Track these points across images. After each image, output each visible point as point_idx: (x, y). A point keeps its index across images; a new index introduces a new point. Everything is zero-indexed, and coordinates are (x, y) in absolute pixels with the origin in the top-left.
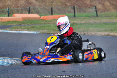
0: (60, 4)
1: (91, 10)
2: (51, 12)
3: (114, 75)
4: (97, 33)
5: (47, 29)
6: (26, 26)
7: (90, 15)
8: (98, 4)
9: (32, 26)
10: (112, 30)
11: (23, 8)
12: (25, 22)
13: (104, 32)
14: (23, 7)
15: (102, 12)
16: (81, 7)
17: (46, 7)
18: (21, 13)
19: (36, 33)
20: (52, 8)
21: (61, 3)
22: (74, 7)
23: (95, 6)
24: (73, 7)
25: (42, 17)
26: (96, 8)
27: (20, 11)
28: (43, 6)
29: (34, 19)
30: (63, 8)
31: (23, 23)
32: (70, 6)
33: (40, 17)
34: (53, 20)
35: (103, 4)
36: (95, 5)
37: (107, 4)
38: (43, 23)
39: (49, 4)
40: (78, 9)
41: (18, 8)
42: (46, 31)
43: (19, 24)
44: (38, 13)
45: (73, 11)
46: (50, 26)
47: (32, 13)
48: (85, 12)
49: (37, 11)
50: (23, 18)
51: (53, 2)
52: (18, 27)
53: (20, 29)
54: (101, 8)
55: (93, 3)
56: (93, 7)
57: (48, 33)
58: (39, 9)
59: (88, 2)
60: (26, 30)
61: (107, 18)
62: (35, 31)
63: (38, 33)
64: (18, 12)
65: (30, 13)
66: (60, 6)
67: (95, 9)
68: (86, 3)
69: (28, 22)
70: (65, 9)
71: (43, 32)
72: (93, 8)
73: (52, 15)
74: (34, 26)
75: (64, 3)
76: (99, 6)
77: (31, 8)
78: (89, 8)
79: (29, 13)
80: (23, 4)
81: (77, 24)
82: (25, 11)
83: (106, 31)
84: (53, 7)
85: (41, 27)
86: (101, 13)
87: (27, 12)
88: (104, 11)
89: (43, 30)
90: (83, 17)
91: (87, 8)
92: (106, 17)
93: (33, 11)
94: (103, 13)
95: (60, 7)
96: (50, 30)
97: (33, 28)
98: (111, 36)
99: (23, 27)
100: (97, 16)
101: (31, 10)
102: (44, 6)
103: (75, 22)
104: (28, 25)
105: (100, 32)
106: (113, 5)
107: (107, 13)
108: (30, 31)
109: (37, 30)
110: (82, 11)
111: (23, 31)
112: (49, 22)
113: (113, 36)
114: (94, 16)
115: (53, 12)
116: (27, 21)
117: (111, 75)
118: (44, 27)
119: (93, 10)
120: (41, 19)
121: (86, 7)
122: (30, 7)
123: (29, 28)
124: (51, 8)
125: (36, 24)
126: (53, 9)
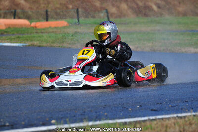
0: (59, 6)
1: (101, 14)
2: (45, 17)
3: (118, 102)
5: (38, 40)
6: (9, 37)
8: (111, 7)
9: (17, 36)
11: (7, 11)
12: (9, 30)
14: (8, 10)
16: (89, 10)
17: (40, 11)
18: (4, 18)
19: (23, 45)
20: (47, 12)
21: (61, 4)
22: (77, 10)
24: (76, 8)
25: (33, 24)
26: (107, 12)
27: (3, 16)
28: (35, 8)
29: (21, 26)
30: (63, 12)
31: (6, 32)
32: (73, 9)
33: (30, 24)
34: (48, 28)
35: (118, 7)
36: (107, 8)
37: (124, 6)
38: (34, 33)
39: (44, 6)
42: (36, 43)
44: (28, 18)
45: (76, 15)
46: (43, 36)
47: (19, 18)
48: (94, 17)
49: (26, 16)
50: (6, 25)
51: (49, 3)
54: (116, 12)
55: (104, 6)
56: (104, 10)
57: (39, 46)
58: (30, 13)
59: (98, 4)
60: (9, 41)
61: (123, 25)
62: (20, 43)
63: (26, 46)
65: (16, 17)
66: (59, 9)
67: (106, 14)
68: (95, 6)
69: (12, 31)
70: (65, 13)
71: (32, 44)
73: (47, 20)
74: (20, 36)
75: (65, 4)
76: (113, 10)
77: (19, 11)
78: (99, 12)
80: (7, 6)
81: (80, 33)
84: (49, 10)
87: (13, 18)
88: (120, 17)
89: (32, 41)
90: (90, 24)
93: (22, 16)
94: (119, 20)
95: (59, 11)
96: (42, 41)
97: (17, 39)
99: (4, 37)
101: (17, 14)
102: (37, 8)
103: (79, 30)
104: (13, 34)
106: (132, 8)
107: (123, 19)
108: (14, 43)
109: (23, 42)
110: (90, 17)
111: (5, 42)
112: (43, 31)
115: (49, 18)
116: (12, 29)
117: (115, 101)
118: (34, 37)
120: (32, 27)
121: (95, 11)
122: (15, 10)
123: (12, 39)
124: (45, 11)
125: (23, 34)
126: (49, 13)
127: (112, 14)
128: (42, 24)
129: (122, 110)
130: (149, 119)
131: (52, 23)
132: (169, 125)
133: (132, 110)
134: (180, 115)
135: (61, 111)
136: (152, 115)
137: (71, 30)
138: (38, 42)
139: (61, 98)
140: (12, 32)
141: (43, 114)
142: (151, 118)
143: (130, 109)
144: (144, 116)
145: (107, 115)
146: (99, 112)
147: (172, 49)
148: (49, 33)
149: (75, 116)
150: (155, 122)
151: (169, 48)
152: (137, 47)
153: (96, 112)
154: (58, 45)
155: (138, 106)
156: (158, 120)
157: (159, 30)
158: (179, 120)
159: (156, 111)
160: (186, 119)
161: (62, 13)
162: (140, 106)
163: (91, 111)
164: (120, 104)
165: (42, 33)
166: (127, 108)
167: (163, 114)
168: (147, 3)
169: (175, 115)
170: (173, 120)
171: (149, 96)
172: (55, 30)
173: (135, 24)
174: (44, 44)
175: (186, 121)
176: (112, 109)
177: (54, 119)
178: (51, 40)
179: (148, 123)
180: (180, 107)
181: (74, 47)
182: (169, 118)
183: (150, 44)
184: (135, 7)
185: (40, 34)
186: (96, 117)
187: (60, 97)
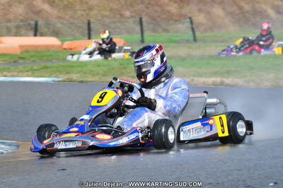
0: (107, 13)
1: (180, 26)
2: (87, 32)
3: (235, 177)
4: (196, 79)
5: (79, 72)
6: (29, 66)
7: (178, 39)
8: (197, 14)
9: (43, 64)
10: (228, 73)
11: (21, 24)
12: (26, 55)
13: (211, 77)
14: (22, 21)
15: (206, 30)
16: (158, 19)
17: (76, 21)
18: (17, 34)
19: (53, 81)
20: (89, 24)
21: (111, 10)
22: (141, 19)
23: (190, 18)
24: (138, 19)
25: (67, 44)
26: (192, 23)
27: (14, 30)
29: (48, 48)
30: (114, 22)
31: (22, 58)
32: (132, 17)
33: (63, 44)
35: (209, 13)
36: (190, 15)
37: (218, 11)
39: (82, 13)
40: (151, 26)
41: (8, 24)
42: (75, 77)
43: (12, 60)
44: (56, 34)
45: (138, 28)
47: (42, 35)
48: (166, 31)
49: (53, 31)
50: (21, 47)
51: (90, 9)
52: (9, 68)
53: (15, 72)
54: (205, 21)
55: (184, 11)
56: (185, 19)
57: (81, 82)
58: (59, 25)
59: (173, 8)
60: (30, 73)
61: (219, 44)
62: (49, 77)
63: (59, 81)
64: (9, 33)
65: (38, 34)
66: (108, 17)
67: (189, 25)
68: (169, 12)
69: (32, 56)
70: (119, 24)
71: (68, 79)
72: (184, 23)
74: (48, 65)
75: (118, 10)
76: (200, 18)
77: (40, 23)
78: (176, 21)
79: (35, 35)
80: (21, 15)
82: (27, 29)
83: (215, 74)
84: (92, 20)
85: (64, 67)
86: (204, 34)
87: (32, 33)
88: (211, 29)
89: (68, 73)
91: (171, 22)
92: (216, 41)
93: (45, 30)
94: (209, 34)
95: (107, 21)
96: (85, 73)
97: (44, 70)
98: (227, 85)
99: (21, 67)
100: (195, 40)
101: (39, 28)
102: (71, 17)
104: (34, 62)
105: (201, 76)
106: (231, 14)
108: (37, 77)
109: (54, 75)
110: (160, 30)
111: (22, 76)
113: (232, 86)
114: (188, 41)
115: (92, 33)
116: (32, 53)
117: (229, 175)
118: (72, 66)
119: (184, 27)
120: (65, 49)
121: (169, 20)
122: (36, 22)
123: (35, 70)
124: (87, 22)
125: (51, 61)
126: (92, 26)
138: (78, 75)
139: (135, 171)
140: (32, 59)
152: (248, 82)
155: (272, 184)
161: (112, 25)
162: (275, 183)
164: (239, 180)
168: (257, 5)
174: (90, 79)
178: (101, 72)
183: (271, 76)
184: (238, 12)
187: (133, 169)
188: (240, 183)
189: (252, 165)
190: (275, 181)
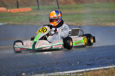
3: (65, 60)
5: (13, 21)
7: (52, 8)
15: (63, 5)
19: (3, 24)
25: (9, 11)
26: (57, 1)
33: (7, 10)
34: (18, 13)
38: (9, 16)
40: (42, 3)
42: (11, 23)
45: (37, 4)
48: (48, 5)
49: (4, 5)
54: (63, 1)
57: (13, 25)
61: (68, 9)
62: (1, 23)
71: (8, 23)
73: (18, 8)
74: (1, 18)
78: (52, 1)
85: (7, 19)
88: (66, 4)
89: (9, 21)
93: (1, 5)
94: (65, 6)
95: (25, 1)
96: (15, 21)
100: (59, 8)
103: (39, 14)
107: (68, 6)
109: (3, 22)
110: (46, 4)
113: (71, 26)
117: (63, 59)
118: (10, 19)
125: (3, 17)
127: (60, 3)
128: (15, 10)
129: (68, 66)
130: (86, 71)
131: (21, 9)
132: (99, 74)
133: (74, 65)
134: (105, 67)
135: (28, 67)
136: (88, 68)
137: (34, 14)
138: (12, 22)
141: (17, 69)
142: (87, 70)
143: (73, 65)
144: (82, 69)
145: (58, 69)
146: (53, 67)
147: (100, 24)
148: (19, 16)
149: (37, 70)
150: (90, 73)
151: (98, 24)
152: (77, 24)
153: (51, 67)
154: (26, 23)
155: (78, 63)
156: (91, 72)
157: (91, 12)
158: (105, 71)
159: (90, 66)
160: (110, 70)
161: (27, 3)
162: (80, 62)
163: (48, 67)
164: (66, 61)
165: (15, 16)
166: (71, 64)
167: (94, 67)
169: (103, 68)
170: (101, 71)
171: (85, 55)
172: (23, 14)
173: (76, 8)
174: (16, 23)
175: (109, 71)
176: (61, 65)
177: (24, 73)
178: (21, 21)
179: (85, 73)
180: (106, 62)
181: (36, 24)
182: (98, 70)
183: (86, 21)
185: (14, 17)
186: (51, 71)
188: (67, 62)
189: (73, 55)
190: (80, 61)
